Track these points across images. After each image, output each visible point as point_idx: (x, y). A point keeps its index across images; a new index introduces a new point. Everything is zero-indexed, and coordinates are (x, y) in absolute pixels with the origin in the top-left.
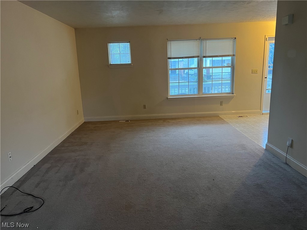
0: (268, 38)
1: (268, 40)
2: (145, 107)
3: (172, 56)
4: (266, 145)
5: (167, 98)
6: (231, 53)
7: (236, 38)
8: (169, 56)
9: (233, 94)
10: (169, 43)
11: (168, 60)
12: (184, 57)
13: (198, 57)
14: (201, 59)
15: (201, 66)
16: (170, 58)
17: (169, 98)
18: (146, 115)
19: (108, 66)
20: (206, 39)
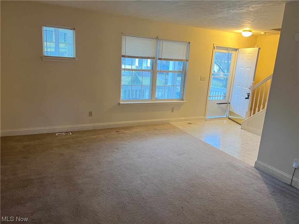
0: (216, 47)
1: (216, 49)
2: (90, 114)
3: (126, 55)
4: (256, 163)
5: (119, 104)
6: (184, 58)
7: (190, 43)
8: (123, 54)
9: (183, 100)
10: (124, 38)
11: (122, 57)
12: (139, 57)
13: (154, 58)
14: (156, 62)
15: (156, 69)
16: (124, 56)
17: (121, 103)
18: (91, 125)
19: (42, 58)
20: (163, 40)
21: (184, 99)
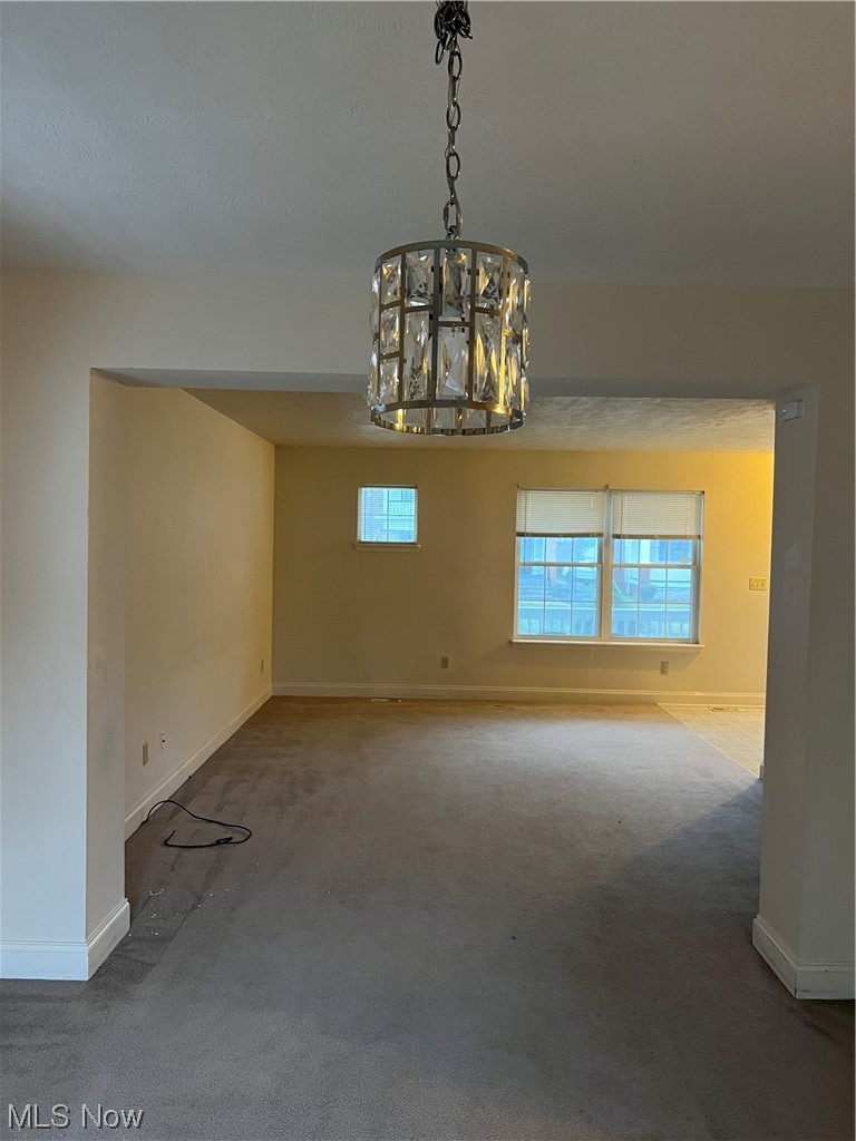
2: (445, 663)
3: (528, 531)
5: (511, 642)
6: (691, 531)
7: (704, 492)
8: (519, 528)
9: (697, 643)
10: (521, 495)
11: (517, 537)
12: (561, 533)
13: (601, 535)
14: (607, 542)
15: (608, 560)
16: (521, 535)
17: (514, 641)
18: (446, 688)
19: (354, 546)
20: (623, 491)
21: (700, 641)
